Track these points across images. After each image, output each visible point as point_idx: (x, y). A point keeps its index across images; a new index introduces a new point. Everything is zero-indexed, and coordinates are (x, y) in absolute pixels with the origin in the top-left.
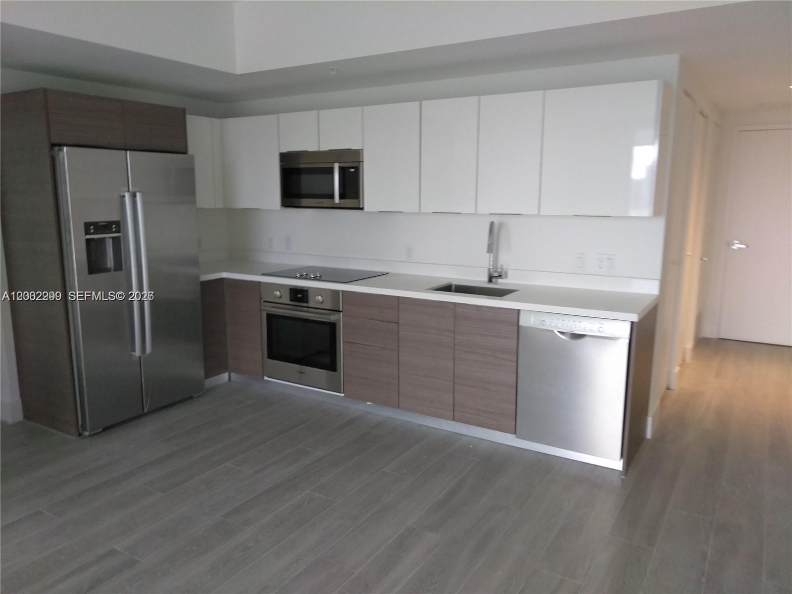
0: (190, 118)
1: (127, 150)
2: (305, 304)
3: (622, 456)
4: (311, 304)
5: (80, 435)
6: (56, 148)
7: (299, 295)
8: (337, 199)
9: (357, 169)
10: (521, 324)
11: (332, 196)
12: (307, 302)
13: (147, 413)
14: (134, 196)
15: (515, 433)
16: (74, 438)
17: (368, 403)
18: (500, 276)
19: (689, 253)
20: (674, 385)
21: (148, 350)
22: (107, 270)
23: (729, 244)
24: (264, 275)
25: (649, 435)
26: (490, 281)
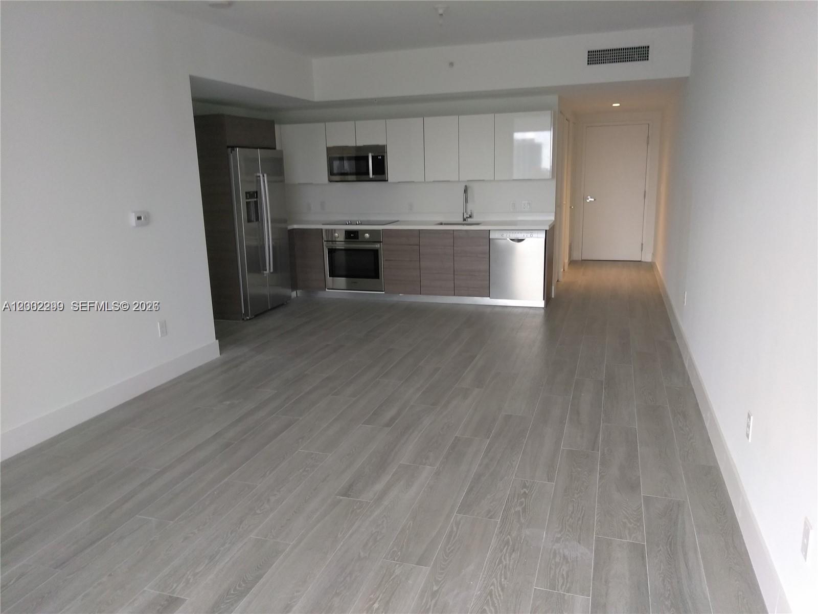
0: (277, 127)
1: (258, 148)
2: (357, 240)
3: (544, 299)
4: (360, 239)
5: (243, 319)
6: (230, 149)
7: (351, 235)
8: (371, 175)
9: (383, 157)
10: (490, 237)
11: (368, 174)
12: (358, 239)
13: (271, 309)
14: (263, 176)
15: (489, 296)
16: (241, 321)
17: (401, 295)
18: (470, 217)
19: (565, 203)
20: (561, 279)
21: (272, 270)
22: (253, 221)
23: (585, 198)
24: (323, 224)
25: (553, 296)
26: (464, 220)
